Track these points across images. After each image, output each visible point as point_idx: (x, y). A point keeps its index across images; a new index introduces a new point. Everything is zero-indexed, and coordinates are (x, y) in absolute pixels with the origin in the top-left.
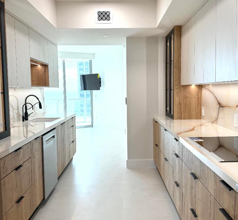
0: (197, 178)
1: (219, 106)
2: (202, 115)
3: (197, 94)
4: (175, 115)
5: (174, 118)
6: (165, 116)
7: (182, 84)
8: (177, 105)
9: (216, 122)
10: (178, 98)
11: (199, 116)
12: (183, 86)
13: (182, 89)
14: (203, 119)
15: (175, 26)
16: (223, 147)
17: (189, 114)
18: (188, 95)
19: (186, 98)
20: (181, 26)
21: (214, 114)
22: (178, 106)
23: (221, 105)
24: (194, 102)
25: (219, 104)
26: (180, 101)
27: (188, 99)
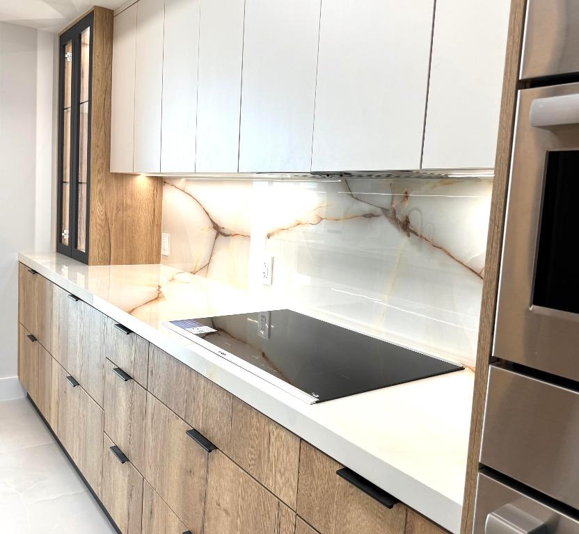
0: (217, 448)
1: (214, 232)
2: (163, 252)
3: (152, 201)
4: (94, 252)
5: (91, 260)
6: (55, 254)
7: (112, 171)
8: (101, 226)
9: (204, 270)
10: (102, 208)
11: (154, 257)
12: (116, 174)
13: (114, 182)
14: (166, 264)
15: (95, 7)
16: (225, 331)
17: (131, 251)
18: (129, 202)
19: (122, 207)
20: (113, 11)
21: (200, 252)
22: (103, 228)
23: (222, 230)
24: (144, 217)
25: (216, 227)
26: (109, 214)
27: (129, 212)
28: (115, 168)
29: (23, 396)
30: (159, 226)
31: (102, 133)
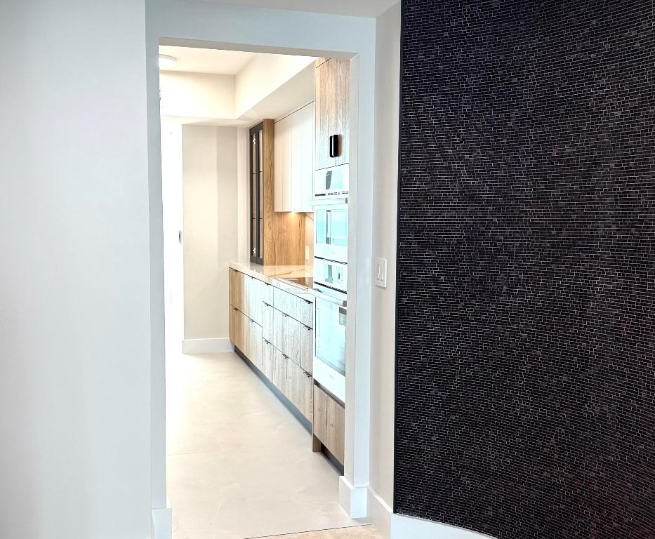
2: (306, 258)
3: (299, 227)
4: (266, 258)
5: (265, 262)
6: (249, 263)
7: (275, 211)
10: (269, 233)
11: (301, 261)
12: (278, 213)
13: (276, 217)
15: (264, 119)
18: (285, 228)
19: (281, 231)
20: (274, 121)
24: (294, 237)
26: (274, 236)
27: (286, 234)
28: (277, 209)
29: (232, 350)
30: (304, 242)
31: (270, 190)
